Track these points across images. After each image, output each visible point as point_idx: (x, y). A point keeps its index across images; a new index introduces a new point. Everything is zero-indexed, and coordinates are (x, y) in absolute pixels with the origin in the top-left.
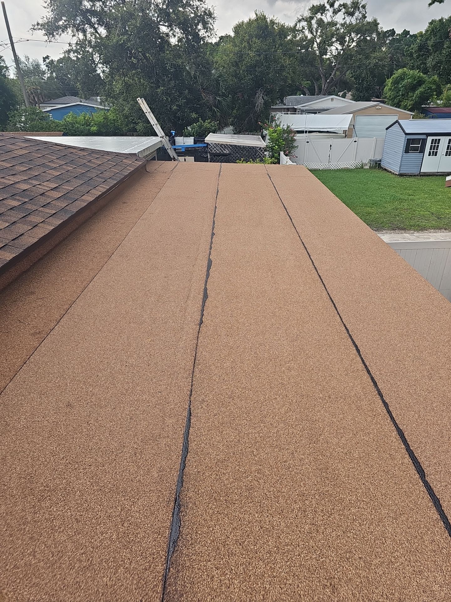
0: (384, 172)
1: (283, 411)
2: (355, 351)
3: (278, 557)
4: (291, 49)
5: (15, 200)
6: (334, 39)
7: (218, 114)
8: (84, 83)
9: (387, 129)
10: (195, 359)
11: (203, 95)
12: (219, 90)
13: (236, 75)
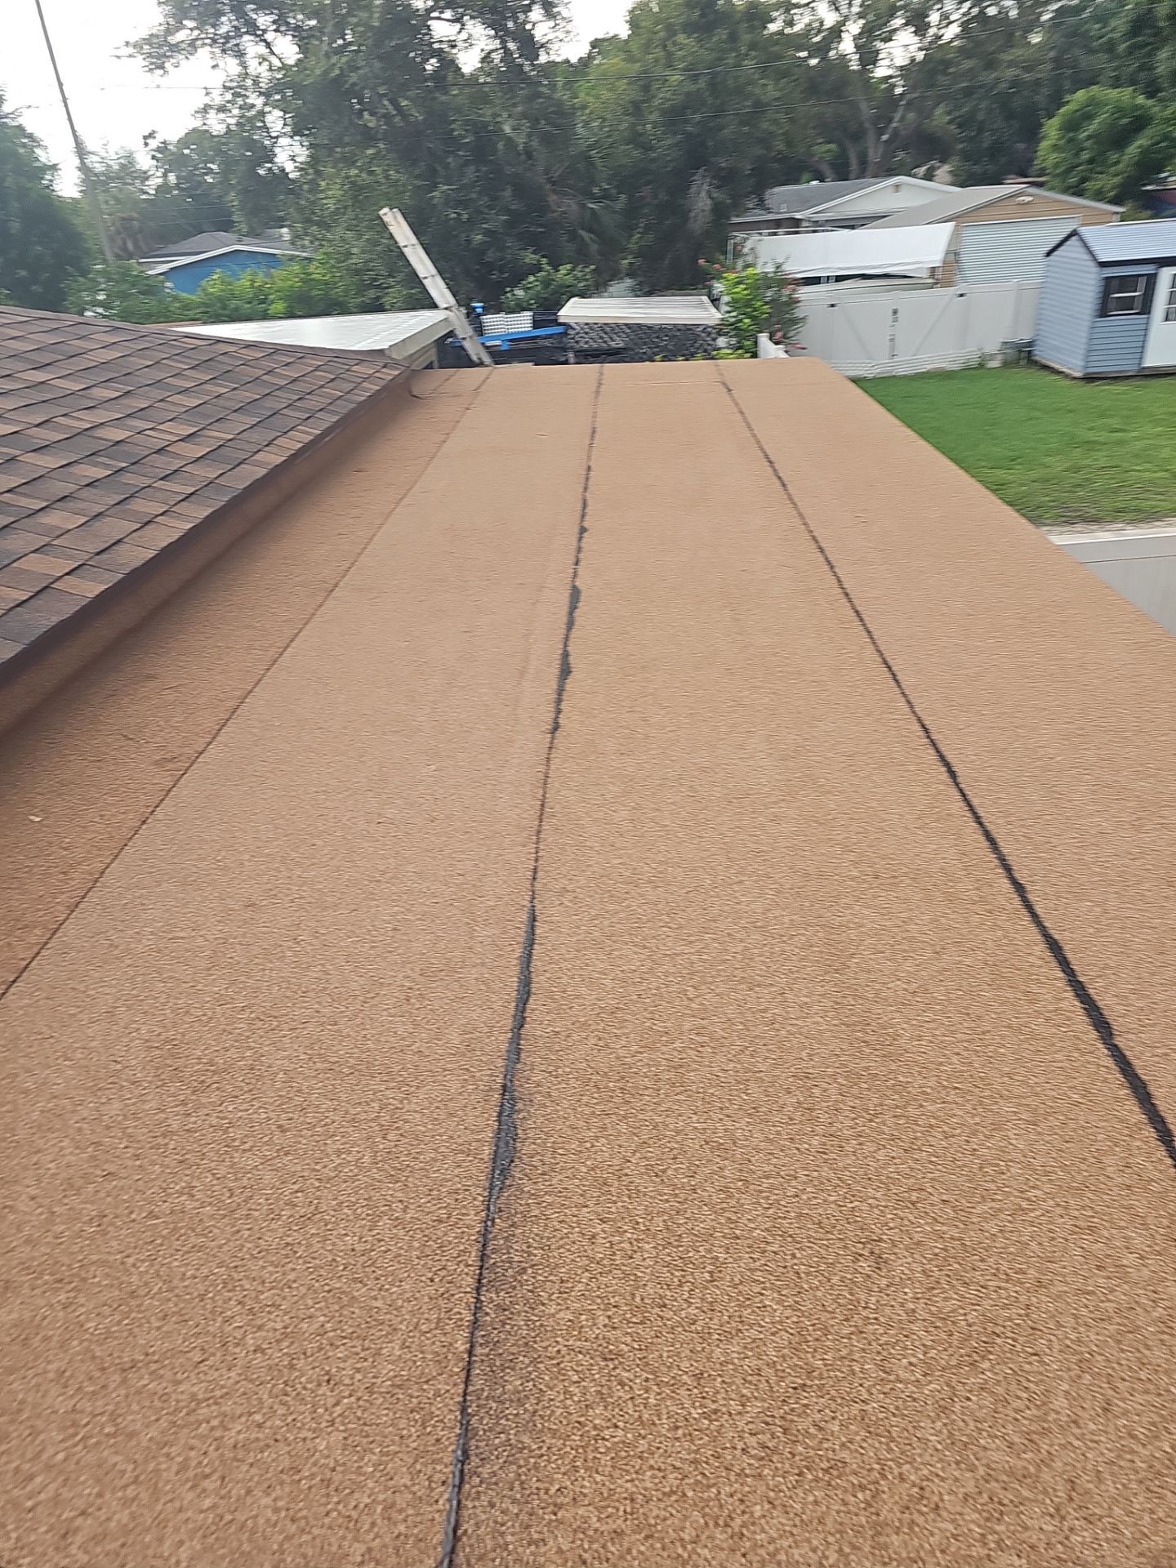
0: (1044, 373)
1: (758, 907)
2: (945, 776)
3: (746, 1200)
4: (779, 57)
5: (96, 464)
6: (898, 22)
7: (594, 247)
8: (245, 191)
9: (1049, 254)
10: (542, 805)
11: (553, 198)
12: (593, 182)
13: (636, 139)
